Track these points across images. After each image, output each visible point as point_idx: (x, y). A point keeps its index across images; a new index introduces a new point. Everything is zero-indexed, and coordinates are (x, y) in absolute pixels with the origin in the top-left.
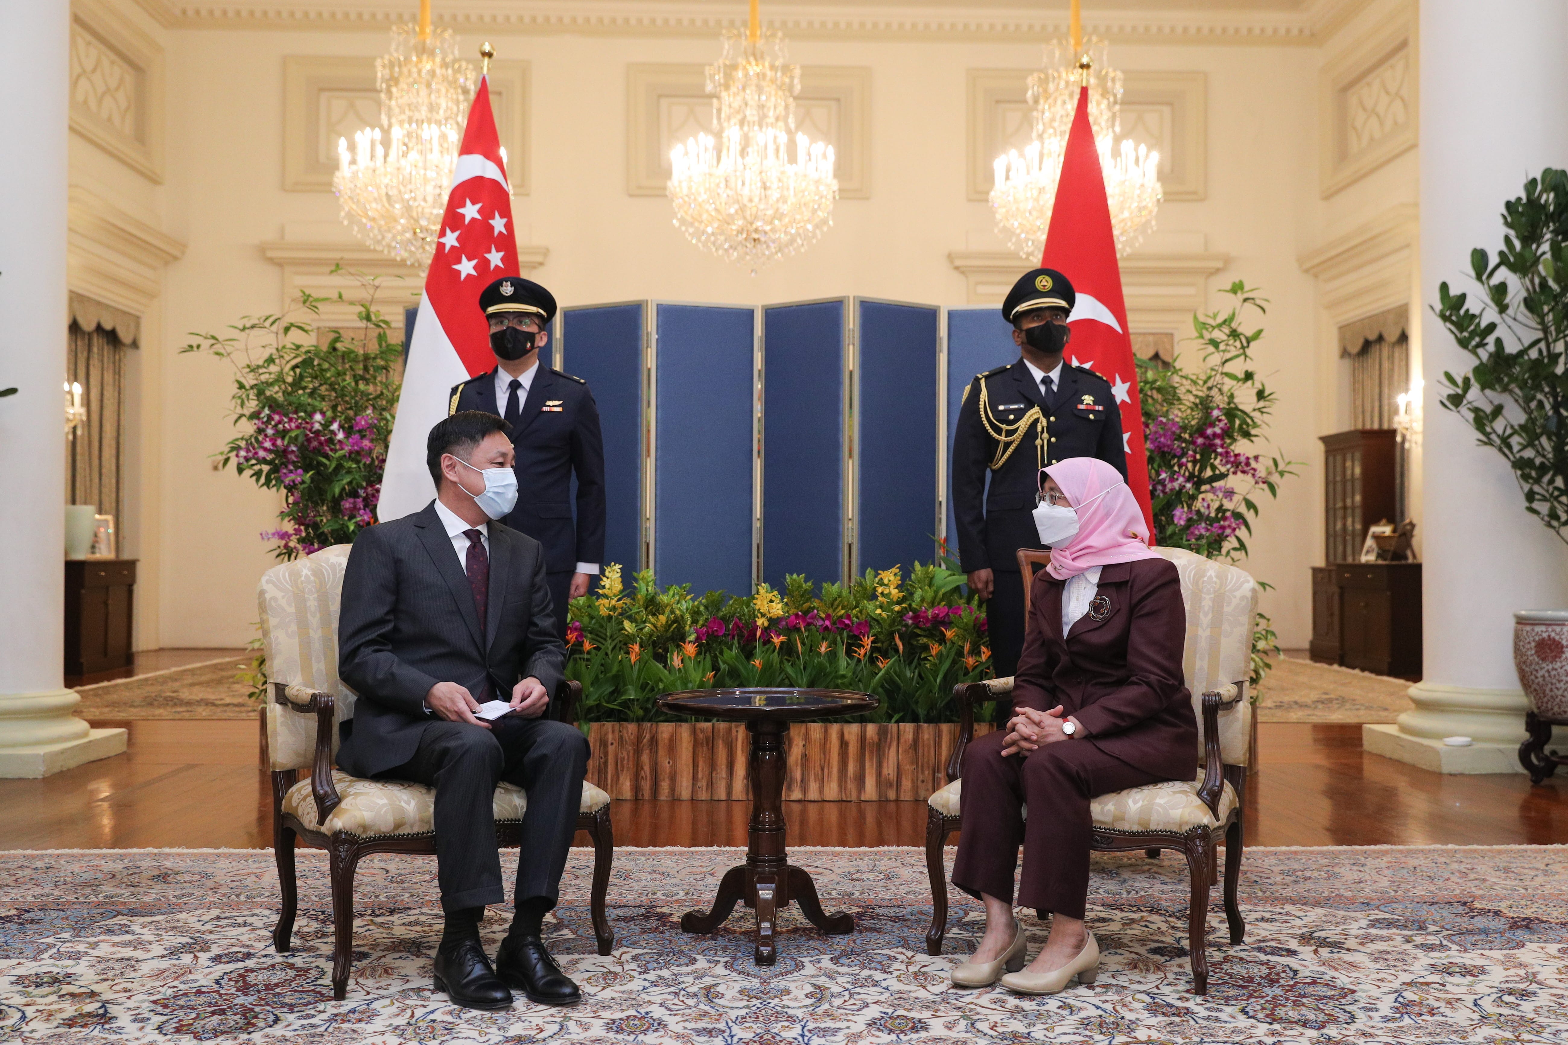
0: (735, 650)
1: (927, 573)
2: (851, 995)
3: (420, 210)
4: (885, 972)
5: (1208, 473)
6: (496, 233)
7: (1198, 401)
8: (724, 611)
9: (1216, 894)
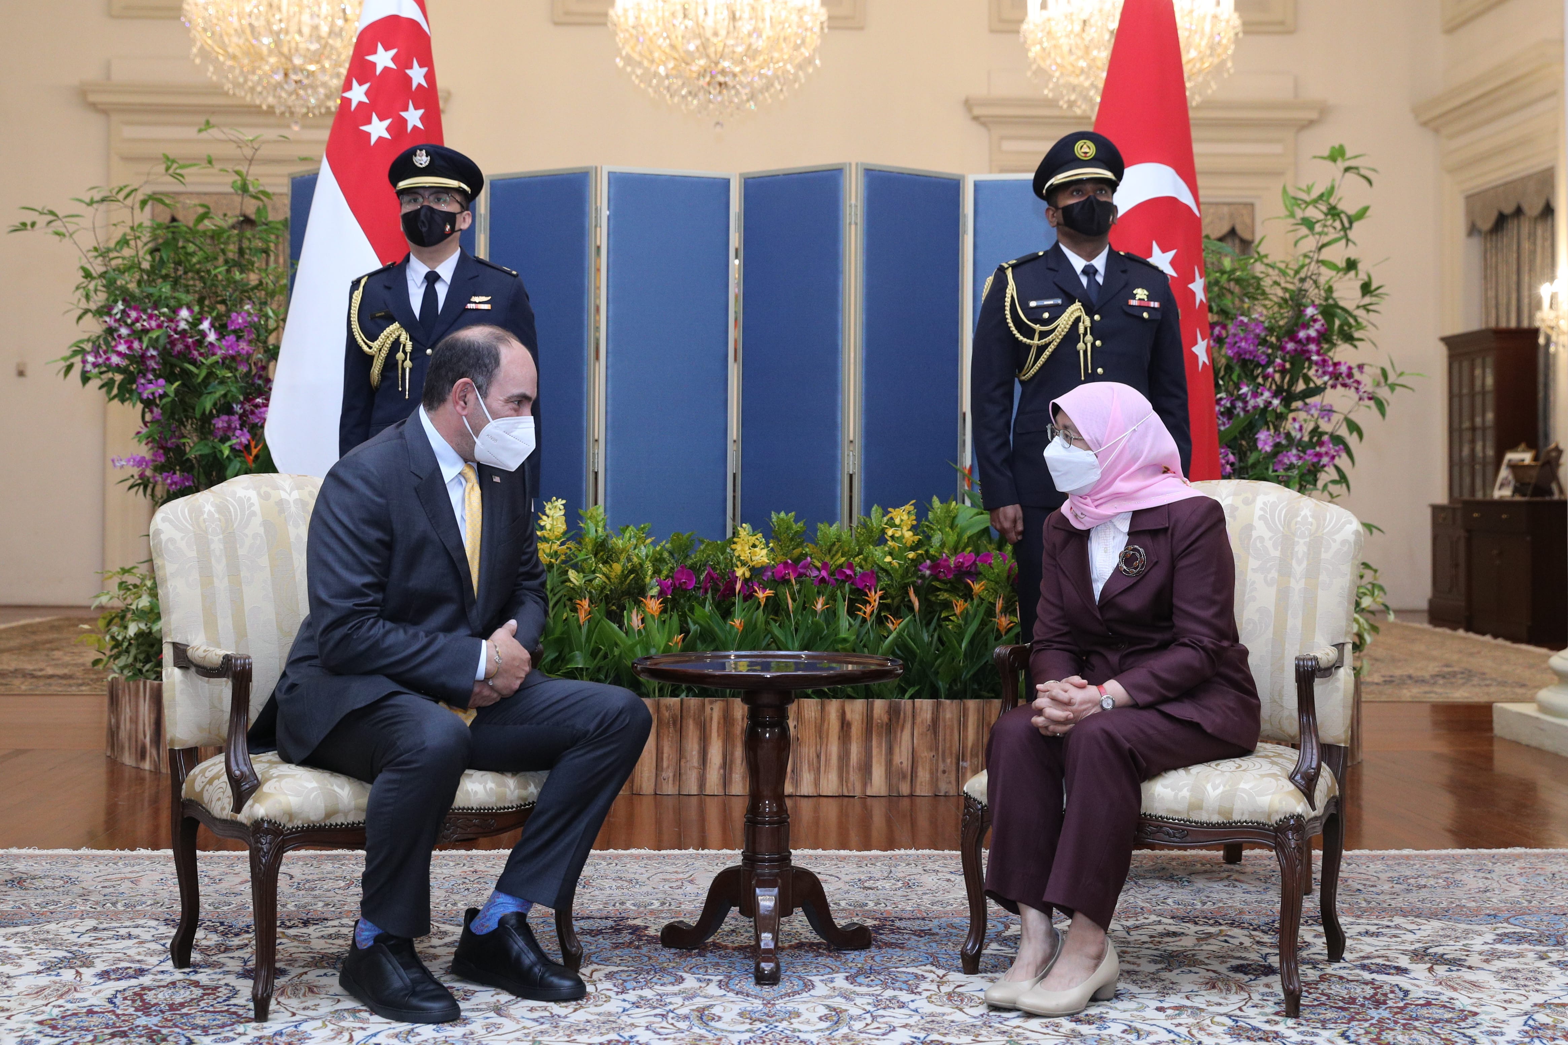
0: (708, 607)
1: (948, 511)
2: (874, 1018)
3: (293, 45)
4: (913, 992)
5: (1301, 386)
6: (414, 85)
7: (1287, 295)
8: (695, 558)
9: (1311, 904)
